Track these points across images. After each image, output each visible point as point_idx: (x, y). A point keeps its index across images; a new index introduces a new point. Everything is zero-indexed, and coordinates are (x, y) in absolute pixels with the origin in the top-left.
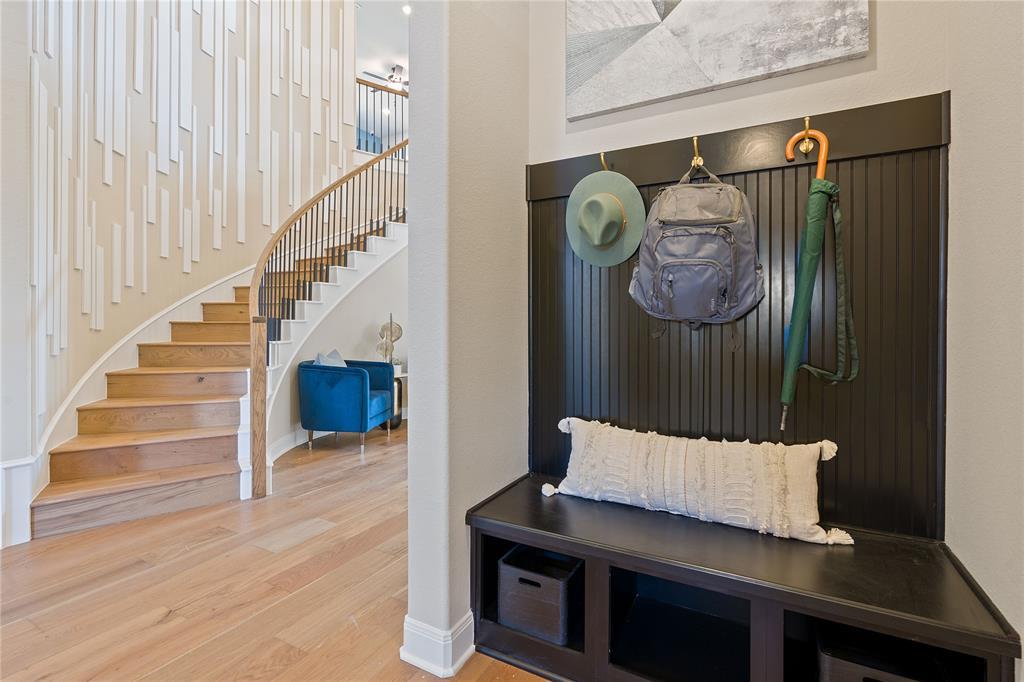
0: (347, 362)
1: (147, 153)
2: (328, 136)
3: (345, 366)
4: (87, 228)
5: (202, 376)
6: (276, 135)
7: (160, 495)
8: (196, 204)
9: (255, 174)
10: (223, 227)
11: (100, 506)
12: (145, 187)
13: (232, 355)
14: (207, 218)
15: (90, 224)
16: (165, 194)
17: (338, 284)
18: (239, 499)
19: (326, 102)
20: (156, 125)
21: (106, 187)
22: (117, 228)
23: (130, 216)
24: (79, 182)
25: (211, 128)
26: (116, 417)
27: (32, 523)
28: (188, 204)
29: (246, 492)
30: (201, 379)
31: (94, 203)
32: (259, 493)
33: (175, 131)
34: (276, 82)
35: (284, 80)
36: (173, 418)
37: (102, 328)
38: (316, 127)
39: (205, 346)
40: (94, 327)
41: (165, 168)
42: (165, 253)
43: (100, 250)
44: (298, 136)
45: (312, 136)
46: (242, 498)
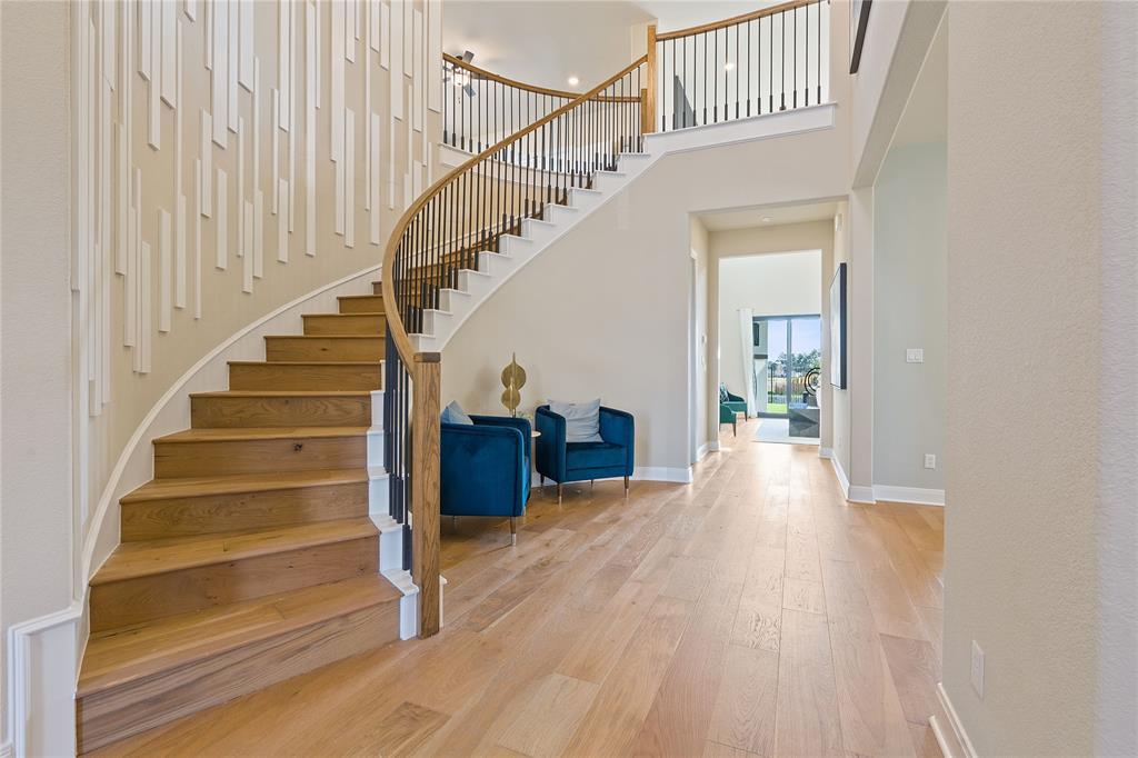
0: (471, 417)
1: (200, 113)
2: (410, 124)
3: (472, 424)
4: (131, 210)
5: (300, 443)
6: (351, 114)
7: (290, 646)
8: (259, 195)
9: (327, 164)
10: (290, 232)
11: (195, 677)
12: (198, 161)
13: (332, 410)
14: (271, 216)
15: (134, 205)
16: (223, 176)
17: (451, 313)
18: (399, 639)
19: (408, 78)
20: (211, 73)
21: (151, 151)
22: (166, 217)
23: (182, 200)
24: (123, 130)
25: (276, 92)
26: (182, 512)
27: (79, 726)
28: (250, 196)
29: (408, 626)
30: (298, 447)
31: (139, 171)
32: (428, 627)
33: (234, 86)
34: (351, 42)
35: (361, 41)
36: (270, 510)
37: (149, 371)
38: (397, 110)
39: (292, 397)
40: (138, 370)
41: (223, 139)
42: (222, 263)
43: (147, 248)
44: (376, 119)
45: (393, 119)
46: (404, 636)
